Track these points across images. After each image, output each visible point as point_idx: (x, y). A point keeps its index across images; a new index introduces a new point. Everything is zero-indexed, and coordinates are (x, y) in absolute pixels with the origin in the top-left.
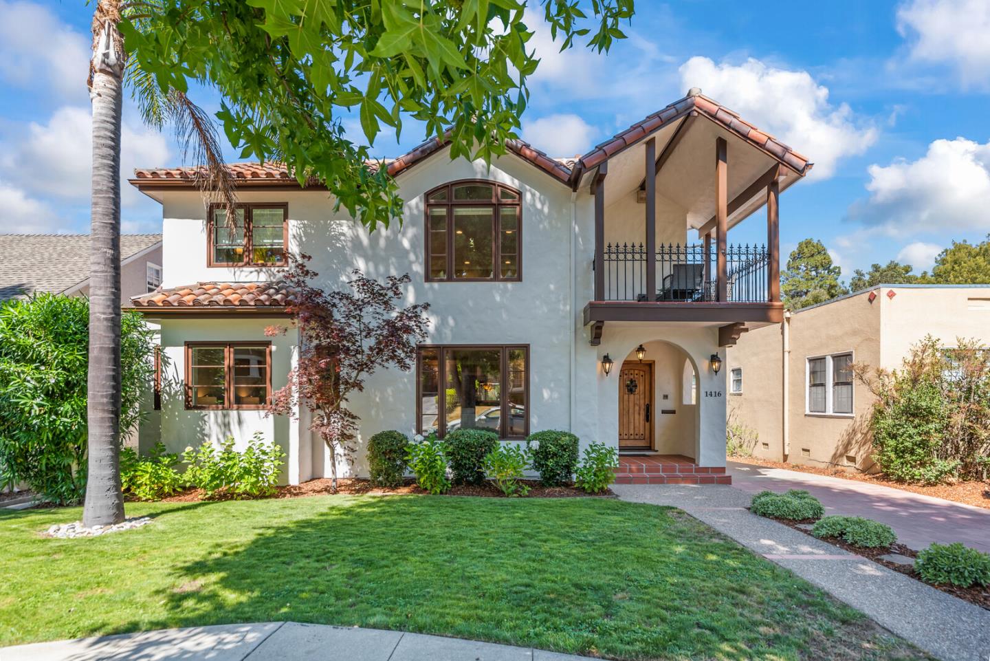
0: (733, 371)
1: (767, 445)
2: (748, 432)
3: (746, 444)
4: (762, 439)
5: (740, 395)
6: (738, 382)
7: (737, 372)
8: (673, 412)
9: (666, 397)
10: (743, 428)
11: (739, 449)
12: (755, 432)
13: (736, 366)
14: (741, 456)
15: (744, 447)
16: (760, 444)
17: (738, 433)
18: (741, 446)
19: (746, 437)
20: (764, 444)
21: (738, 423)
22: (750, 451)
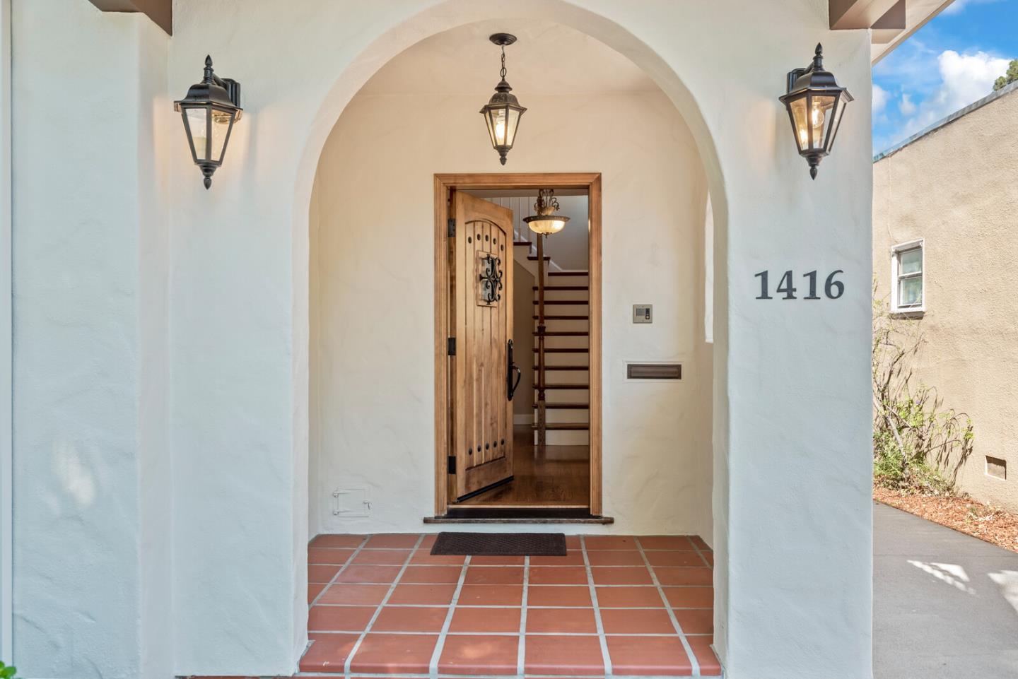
0: (898, 253)
1: (1002, 463)
2: (940, 422)
3: (934, 453)
4: (984, 444)
5: (919, 316)
6: (912, 281)
7: (908, 254)
8: (672, 372)
9: (644, 314)
10: (928, 408)
11: (916, 469)
12: (962, 424)
13: (905, 238)
14: (921, 488)
15: (930, 460)
16: (977, 460)
17: (911, 423)
18: (920, 457)
19: (938, 436)
20: (990, 460)
21: (913, 391)
22: (946, 475)
